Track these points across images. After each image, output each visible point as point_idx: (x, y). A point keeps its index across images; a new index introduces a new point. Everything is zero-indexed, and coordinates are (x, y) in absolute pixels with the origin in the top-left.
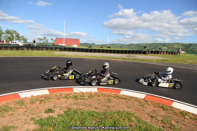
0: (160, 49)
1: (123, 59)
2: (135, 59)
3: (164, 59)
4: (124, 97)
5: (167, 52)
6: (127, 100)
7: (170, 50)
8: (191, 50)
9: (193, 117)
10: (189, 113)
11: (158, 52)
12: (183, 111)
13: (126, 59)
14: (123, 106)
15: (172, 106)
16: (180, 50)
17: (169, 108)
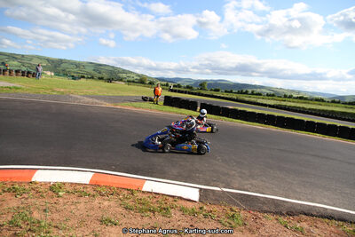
0: (3, 64)
3: (11, 85)
5: (17, 72)
7: (24, 69)
8: (63, 70)
9: (71, 189)
10: (64, 184)
12: (55, 184)
15: (33, 180)
16: (40, 69)
17: (27, 187)
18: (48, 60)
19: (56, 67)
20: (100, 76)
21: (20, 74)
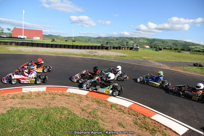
2: (95, 55)
11: (120, 48)
18: (147, 39)
19: (151, 43)
21: (129, 49)
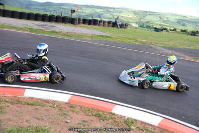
1: (31, 30)
2: (53, 32)
3: (104, 34)
4: (30, 102)
5: (109, 22)
6: (37, 107)
8: (147, 22)
9: (142, 127)
10: (136, 120)
12: (128, 119)
13: (36, 31)
14: (28, 118)
15: (113, 112)
17: (108, 116)
20: (184, 28)
21: (111, 25)
